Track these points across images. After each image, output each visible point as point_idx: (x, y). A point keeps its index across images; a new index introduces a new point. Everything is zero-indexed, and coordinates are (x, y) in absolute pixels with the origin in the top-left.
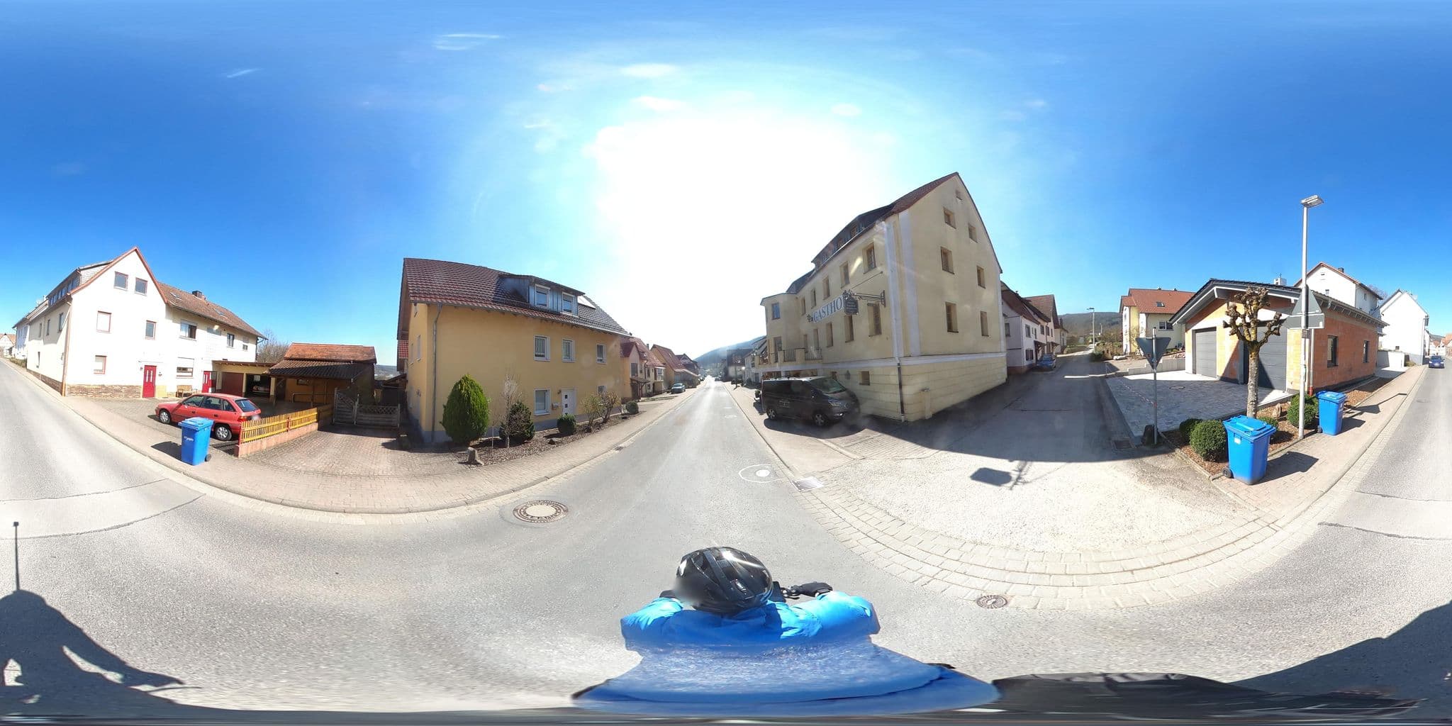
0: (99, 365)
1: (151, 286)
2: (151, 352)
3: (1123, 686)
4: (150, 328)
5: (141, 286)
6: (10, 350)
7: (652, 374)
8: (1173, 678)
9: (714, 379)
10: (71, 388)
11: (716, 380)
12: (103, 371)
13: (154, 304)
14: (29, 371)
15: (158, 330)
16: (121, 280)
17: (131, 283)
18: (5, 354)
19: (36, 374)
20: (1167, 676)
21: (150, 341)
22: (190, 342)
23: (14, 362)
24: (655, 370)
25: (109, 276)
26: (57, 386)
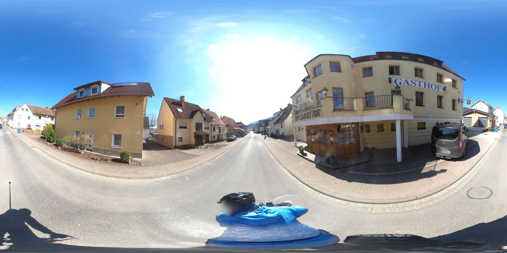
0: (19, 124)
1: (29, 110)
2: (29, 122)
3: (390, 239)
4: (29, 118)
5: (27, 110)
6: (7, 122)
7: (217, 130)
8: (408, 236)
9: (253, 132)
10: (14, 128)
11: (254, 133)
12: (20, 125)
13: (30, 113)
14: (9, 126)
15: (31, 118)
16: (23, 109)
17: (25, 110)
18: (5, 123)
19: (10, 127)
20: (406, 235)
21: (29, 120)
22: (40, 120)
23: (7, 125)
24: (220, 128)
25: (21, 109)
26: (12, 128)
